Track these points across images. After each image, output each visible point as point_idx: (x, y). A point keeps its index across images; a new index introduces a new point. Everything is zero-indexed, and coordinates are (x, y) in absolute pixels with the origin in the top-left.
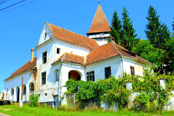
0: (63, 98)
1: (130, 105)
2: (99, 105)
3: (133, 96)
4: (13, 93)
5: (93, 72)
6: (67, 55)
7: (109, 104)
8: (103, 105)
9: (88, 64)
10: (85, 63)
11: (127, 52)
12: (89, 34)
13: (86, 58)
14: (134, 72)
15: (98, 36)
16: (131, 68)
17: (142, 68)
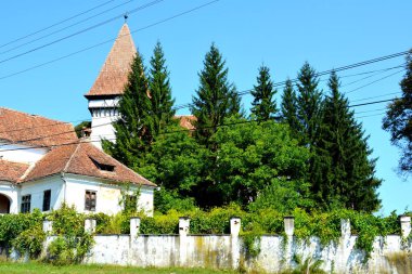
1: (44, 254)
2: (8, 254)
3: (48, 242)
5: (29, 197)
7: (20, 254)
8: (13, 254)
9: (24, 182)
10: (23, 177)
11: (95, 163)
12: (90, 98)
13: (33, 166)
14: (94, 200)
15: (110, 103)
16: (88, 192)
17: (118, 192)
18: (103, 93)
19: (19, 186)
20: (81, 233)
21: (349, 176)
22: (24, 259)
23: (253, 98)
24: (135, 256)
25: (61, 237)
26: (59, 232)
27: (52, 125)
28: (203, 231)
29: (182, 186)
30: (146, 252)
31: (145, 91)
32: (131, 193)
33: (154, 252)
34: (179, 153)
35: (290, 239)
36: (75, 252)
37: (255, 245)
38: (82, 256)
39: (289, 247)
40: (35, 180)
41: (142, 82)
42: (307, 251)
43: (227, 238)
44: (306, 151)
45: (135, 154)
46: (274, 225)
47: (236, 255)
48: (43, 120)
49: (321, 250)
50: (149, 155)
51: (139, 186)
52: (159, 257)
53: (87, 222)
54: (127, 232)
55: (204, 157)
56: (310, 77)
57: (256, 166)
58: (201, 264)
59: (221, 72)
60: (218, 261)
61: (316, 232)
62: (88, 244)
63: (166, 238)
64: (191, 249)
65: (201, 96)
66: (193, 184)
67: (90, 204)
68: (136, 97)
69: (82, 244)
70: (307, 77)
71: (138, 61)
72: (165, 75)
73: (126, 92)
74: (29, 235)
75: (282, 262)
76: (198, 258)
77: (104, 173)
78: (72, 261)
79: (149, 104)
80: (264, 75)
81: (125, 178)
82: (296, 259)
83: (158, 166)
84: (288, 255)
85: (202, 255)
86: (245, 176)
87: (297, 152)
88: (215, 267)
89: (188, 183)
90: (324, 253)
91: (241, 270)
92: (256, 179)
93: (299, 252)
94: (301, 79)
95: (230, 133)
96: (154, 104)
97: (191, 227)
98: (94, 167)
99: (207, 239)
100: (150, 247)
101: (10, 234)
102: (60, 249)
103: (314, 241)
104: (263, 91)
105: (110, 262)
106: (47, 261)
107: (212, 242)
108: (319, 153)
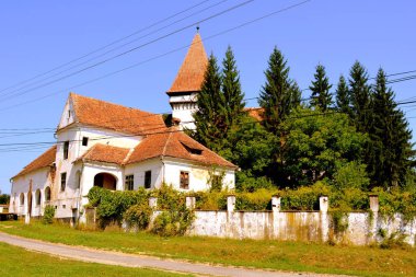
0: (81, 213)
1: (151, 226)
2: (120, 225)
3: (155, 215)
4: (23, 202)
5: (132, 176)
6: (97, 149)
7: (130, 225)
8: (124, 225)
9: (127, 163)
10: (126, 160)
11: (187, 148)
12: (171, 94)
13: (132, 150)
14: (187, 179)
15: (187, 98)
16: (182, 173)
17: (206, 172)
18: (182, 90)
19: (123, 167)
20: (183, 209)
21: (398, 158)
22: (134, 230)
23: (312, 92)
24: (233, 229)
25: (166, 212)
26: (163, 207)
27: (146, 116)
28: (294, 208)
29: (255, 167)
30: (242, 226)
31: (218, 87)
32: (217, 174)
33: (249, 226)
34: (251, 139)
35: (376, 216)
36: (178, 225)
37: (343, 221)
38: (185, 229)
39: (375, 222)
40: (137, 162)
41: (217, 80)
42: (391, 227)
43: (316, 214)
44: (364, 137)
45: (212, 140)
46: (359, 203)
47: (326, 230)
48: (138, 112)
49: (405, 225)
50: (225, 141)
51: (224, 167)
52: (254, 231)
53: (188, 199)
54: (225, 208)
55: (273, 142)
56: (360, 73)
57: (322, 149)
58: (294, 237)
59: (283, 70)
60: (308, 235)
61: (401, 209)
62: (191, 218)
63: (260, 214)
64: (284, 223)
65: (267, 91)
66: (264, 165)
67: (184, 183)
68: (213, 92)
69: (185, 218)
70: (358, 74)
71: (212, 62)
72: (236, 74)
73: (203, 88)
74: (137, 209)
75: (368, 236)
76: (290, 232)
77: (194, 156)
78: (176, 233)
79: (223, 98)
80: (320, 73)
81: (212, 161)
82: (381, 233)
83: (233, 150)
84: (374, 230)
85: (294, 230)
86: (312, 158)
87: (355, 137)
88: (306, 239)
89: (260, 164)
90: (407, 228)
91: (331, 243)
92: (322, 161)
93: (384, 227)
94: (353, 75)
95: (298, 121)
96: (227, 98)
97: (282, 204)
98: (185, 151)
99: (297, 215)
100: (246, 222)
101: (121, 208)
102: (165, 223)
103: (398, 217)
104: (320, 86)
105: (209, 234)
106: (154, 232)
107: (303, 217)
108: (372, 139)
